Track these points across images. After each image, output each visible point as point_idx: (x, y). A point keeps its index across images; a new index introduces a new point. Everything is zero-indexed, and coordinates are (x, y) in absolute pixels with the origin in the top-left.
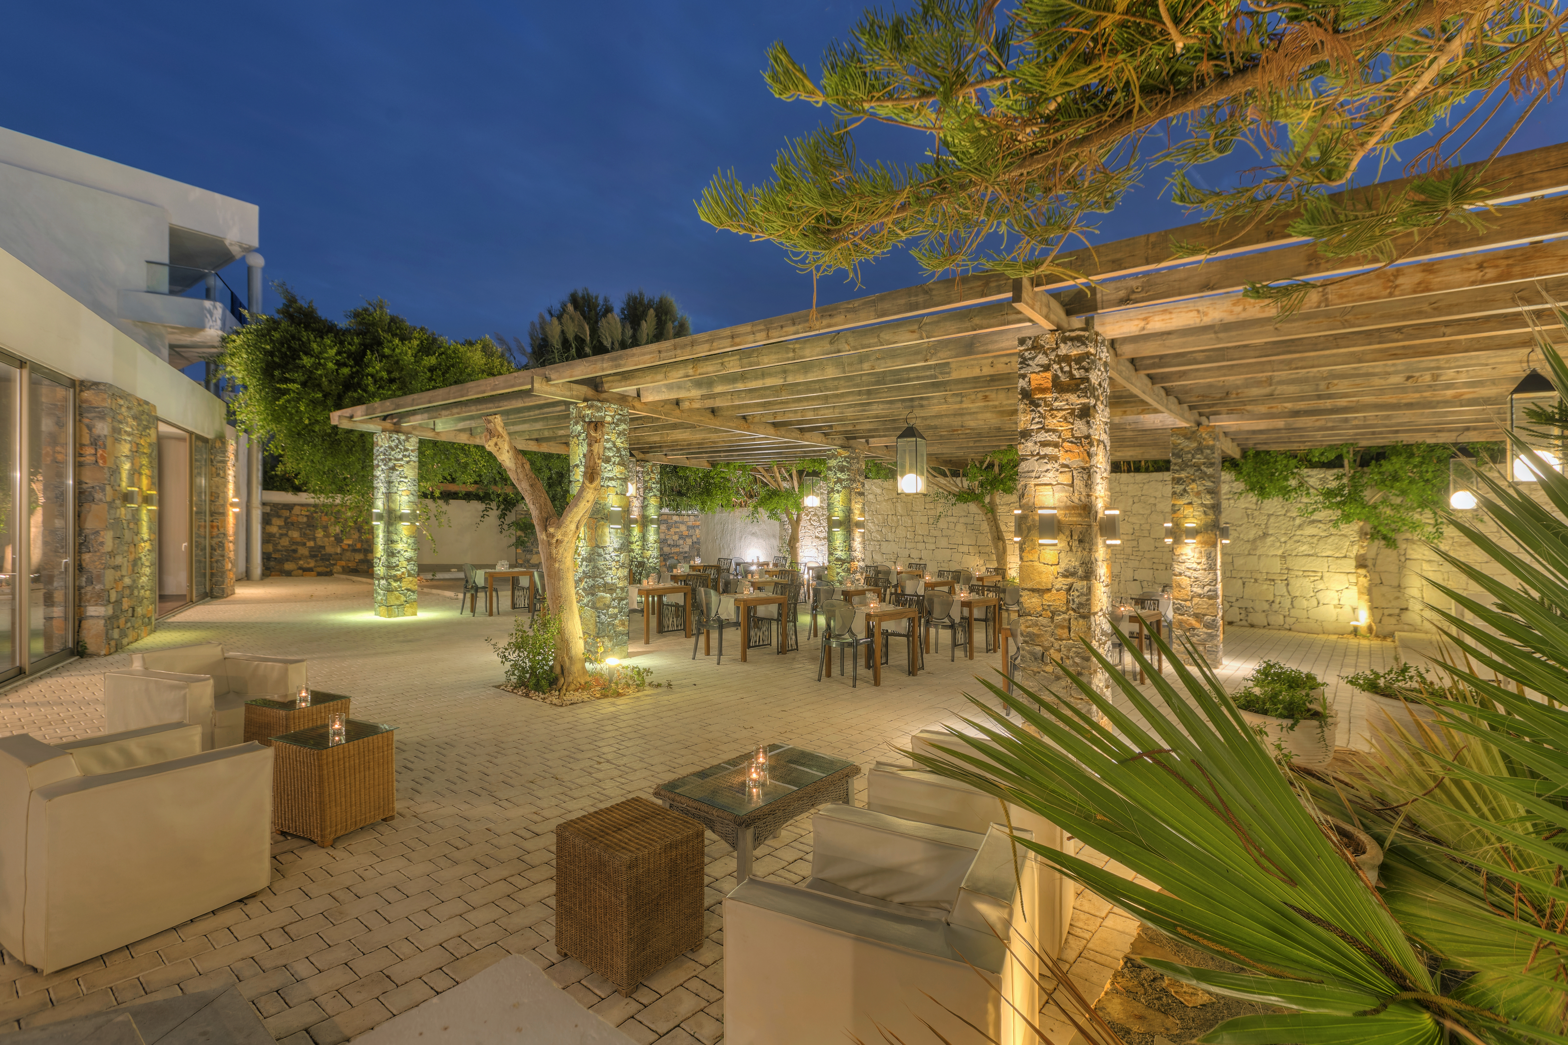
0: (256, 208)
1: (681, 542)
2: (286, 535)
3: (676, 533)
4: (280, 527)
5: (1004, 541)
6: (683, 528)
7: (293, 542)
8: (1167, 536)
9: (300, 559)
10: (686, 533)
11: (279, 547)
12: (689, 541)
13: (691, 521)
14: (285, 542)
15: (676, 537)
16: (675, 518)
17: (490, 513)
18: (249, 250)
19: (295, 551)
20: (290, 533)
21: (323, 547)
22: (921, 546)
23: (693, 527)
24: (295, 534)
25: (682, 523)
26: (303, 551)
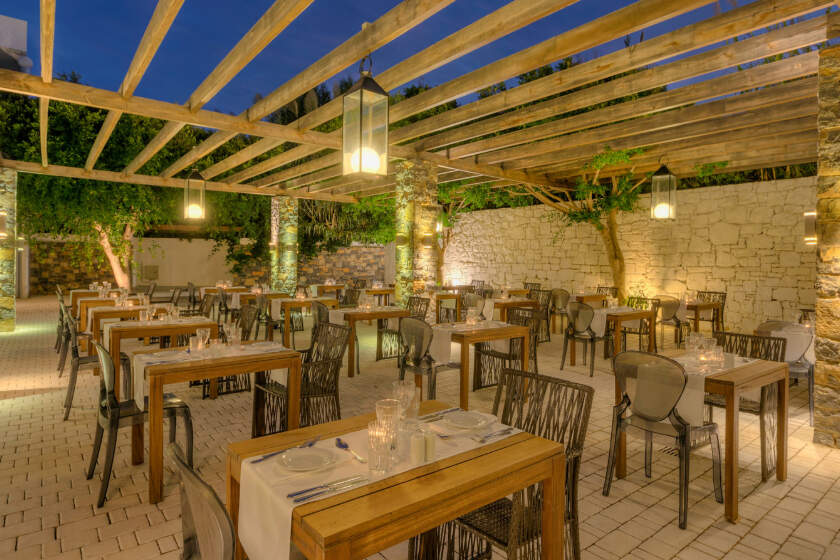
0: (26, 23)
1: (368, 268)
2: (58, 265)
3: (364, 261)
4: (54, 260)
5: (621, 260)
6: (370, 257)
7: (64, 270)
8: (808, 233)
9: (68, 282)
10: (372, 261)
11: (54, 274)
12: (375, 268)
13: (377, 252)
14: (58, 270)
15: (364, 265)
16: (364, 250)
17: (221, 248)
18: (22, 54)
19: (65, 277)
20: (62, 264)
21: (85, 274)
22: (547, 267)
23: (379, 256)
24: (65, 265)
25: (370, 253)
26: (71, 277)
